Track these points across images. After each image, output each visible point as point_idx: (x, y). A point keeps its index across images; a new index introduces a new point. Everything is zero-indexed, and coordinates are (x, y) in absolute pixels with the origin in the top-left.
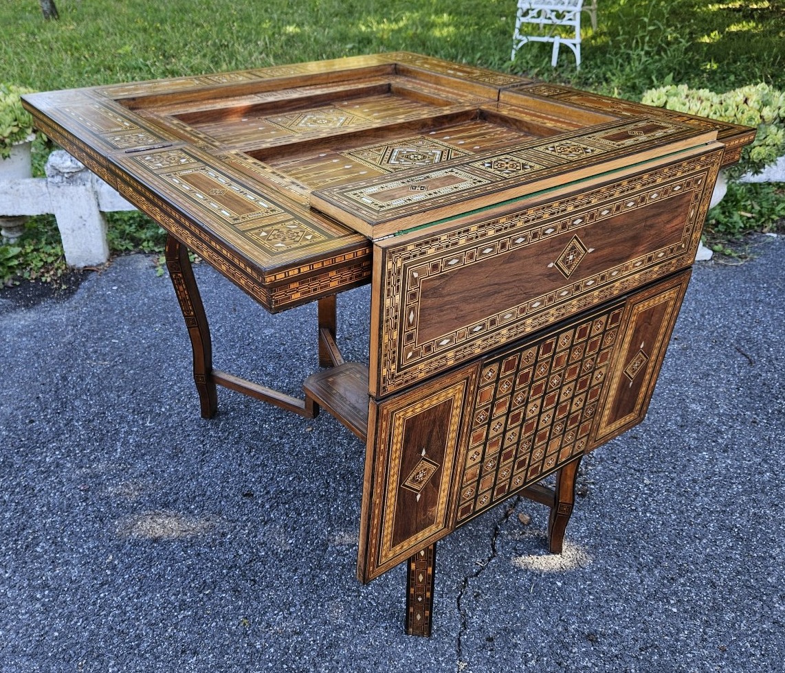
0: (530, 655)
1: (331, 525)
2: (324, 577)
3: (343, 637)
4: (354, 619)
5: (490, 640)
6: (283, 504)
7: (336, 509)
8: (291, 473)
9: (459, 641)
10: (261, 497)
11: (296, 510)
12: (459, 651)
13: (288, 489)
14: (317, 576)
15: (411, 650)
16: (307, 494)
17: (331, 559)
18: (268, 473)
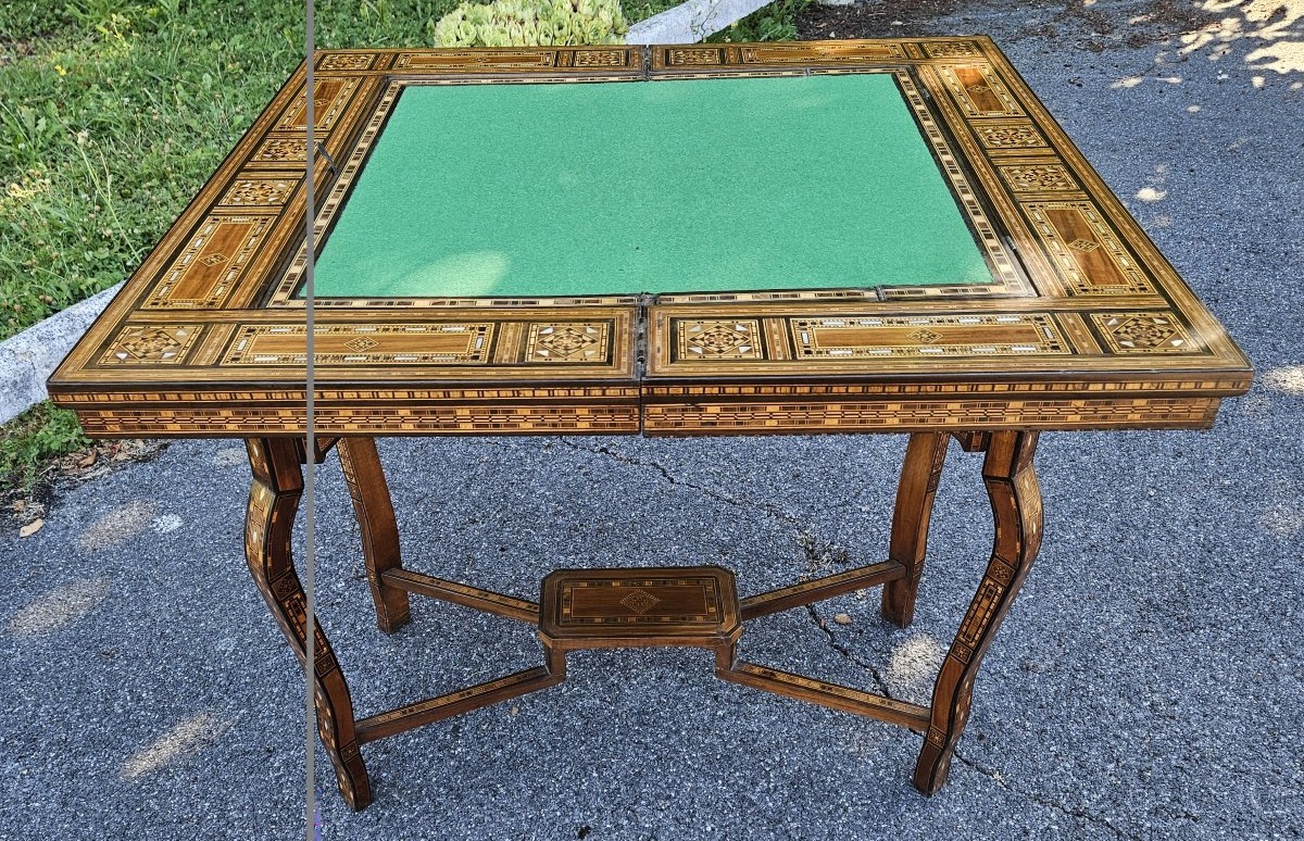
0: (1018, 720)
1: (716, 777)
2: (794, 825)
4: (877, 831)
5: (981, 737)
6: (635, 803)
7: (691, 758)
8: (584, 769)
9: (966, 762)
10: (600, 820)
11: (658, 796)
12: (978, 769)
13: (613, 787)
14: (787, 831)
15: (952, 803)
16: (640, 772)
17: (771, 804)
18: (561, 793)
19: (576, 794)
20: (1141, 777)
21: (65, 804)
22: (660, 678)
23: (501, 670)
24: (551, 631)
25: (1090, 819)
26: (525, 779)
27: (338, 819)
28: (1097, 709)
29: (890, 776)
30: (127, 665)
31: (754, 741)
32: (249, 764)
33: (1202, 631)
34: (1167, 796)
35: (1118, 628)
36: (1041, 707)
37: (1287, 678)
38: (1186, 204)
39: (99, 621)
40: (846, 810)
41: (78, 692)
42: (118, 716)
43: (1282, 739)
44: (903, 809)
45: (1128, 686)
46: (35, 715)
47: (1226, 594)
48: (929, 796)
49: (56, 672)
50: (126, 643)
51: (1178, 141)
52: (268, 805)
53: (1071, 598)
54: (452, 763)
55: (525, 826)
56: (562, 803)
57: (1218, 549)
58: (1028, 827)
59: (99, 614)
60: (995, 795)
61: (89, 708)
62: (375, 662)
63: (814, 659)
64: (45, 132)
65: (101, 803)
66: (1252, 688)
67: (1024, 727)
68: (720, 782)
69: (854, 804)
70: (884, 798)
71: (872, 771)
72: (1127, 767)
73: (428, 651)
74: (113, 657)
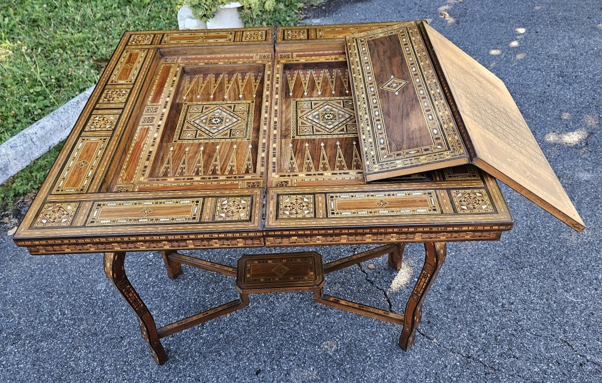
0: (445, 314)
1: (315, 345)
2: (348, 366)
3: (390, 378)
4: (383, 368)
5: (429, 322)
6: (280, 358)
7: (305, 336)
8: (258, 342)
9: (422, 334)
10: (265, 366)
11: (290, 355)
12: (427, 337)
13: (271, 351)
14: (345, 369)
15: (415, 355)
16: (282, 343)
17: (338, 357)
18: (248, 354)
19: (255, 354)
20: (496, 339)
21: (34, 365)
22: (292, 298)
23: (222, 296)
24: (241, 286)
25: (473, 359)
26: (233, 348)
27: (152, 369)
28: (479, 307)
29: (389, 342)
30: (58, 298)
31: (332, 327)
32: (113, 344)
33: (526, 269)
34: (506, 348)
35: (490, 268)
36: (455, 307)
37: (561, 290)
38: (533, 51)
39: (45, 277)
40: (370, 359)
41: (38, 311)
42: (55, 322)
43: (557, 320)
44: (395, 357)
45: (493, 296)
46: (19, 323)
47: (538, 251)
48: (406, 351)
49: (27, 302)
50: (57, 287)
51: (532, 16)
52: (122, 363)
53: (471, 254)
54: (201, 341)
55: (233, 370)
56: (248, 359)
57: (535, 228)
58: (447, 364)
59: (45, 273)
60: (433, 349)
61: (42, 319)
62: (167, 293)
63: (359, 287)
64: (8, 24)
65: (50, 364)
66: (545, 296)
67: (447, 317)
68: (317, 347)
69: (374, 356)
70: (387, 352)
71: (382, 339)
72: (491, 335)
73: (190, 287)
74: (52, 294)
